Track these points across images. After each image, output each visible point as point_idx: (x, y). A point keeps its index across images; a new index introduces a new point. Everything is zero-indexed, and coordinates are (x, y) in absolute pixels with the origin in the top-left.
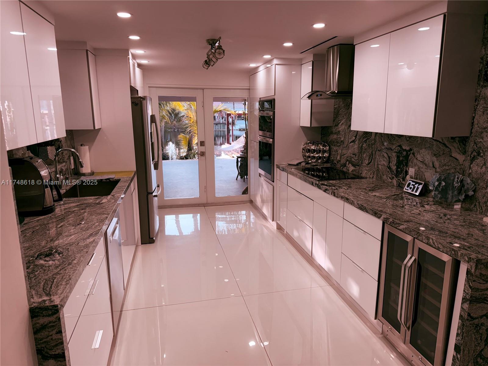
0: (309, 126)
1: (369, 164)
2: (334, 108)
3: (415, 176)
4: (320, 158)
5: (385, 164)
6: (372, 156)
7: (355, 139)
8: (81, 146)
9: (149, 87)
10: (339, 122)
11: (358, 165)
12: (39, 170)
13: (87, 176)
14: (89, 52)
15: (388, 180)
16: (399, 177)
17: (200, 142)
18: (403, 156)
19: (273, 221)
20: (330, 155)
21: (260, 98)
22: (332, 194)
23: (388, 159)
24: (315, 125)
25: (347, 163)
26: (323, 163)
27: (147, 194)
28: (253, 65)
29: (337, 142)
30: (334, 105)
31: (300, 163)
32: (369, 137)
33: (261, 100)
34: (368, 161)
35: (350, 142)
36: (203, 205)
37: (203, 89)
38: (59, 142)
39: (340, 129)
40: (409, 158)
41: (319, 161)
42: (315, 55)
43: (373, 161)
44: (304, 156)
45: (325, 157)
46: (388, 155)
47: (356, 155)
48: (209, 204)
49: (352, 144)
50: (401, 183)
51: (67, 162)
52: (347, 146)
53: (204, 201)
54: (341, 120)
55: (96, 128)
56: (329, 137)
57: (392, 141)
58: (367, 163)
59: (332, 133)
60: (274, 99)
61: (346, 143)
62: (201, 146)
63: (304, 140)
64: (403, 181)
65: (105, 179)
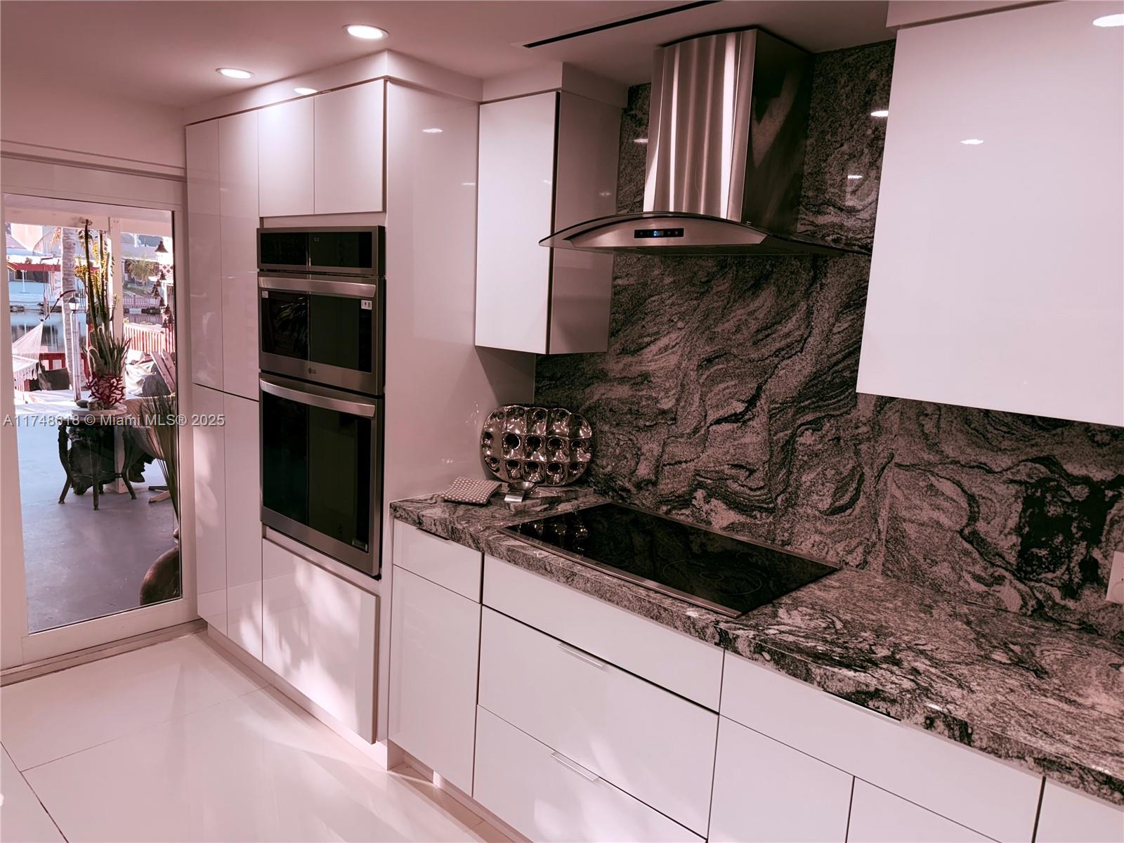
0: (543, 352)
1: (835, 511)
2: (615, 287)
5: (944, 520)
6: (854, 485)
7: (747, 409)
10: (647, 339)
11: (770, 511)
16: (1039, 581)
18: (1068, 500)
19: (374, 742)
21: (264, 219)
23: (965, 505)
25: (700, 494)
29: (638, 414)
30: (615, 279)
32: (834, 409)
34: (829, 500)
35: (710, 419)
39: (652, 367)
40: (1113, 511)
42: (570, 70)
43: (862, 501)
46: (963, 491)
47: (752, 472)
49: (726, 427)
52: (696, 430)
54: (658, 333)
56: (588, 390)
57: (989, 436)
58: (826, 504)
59: (601, 377)
60: (382, 230)
61: (688, 423)
64: (1064, 597)
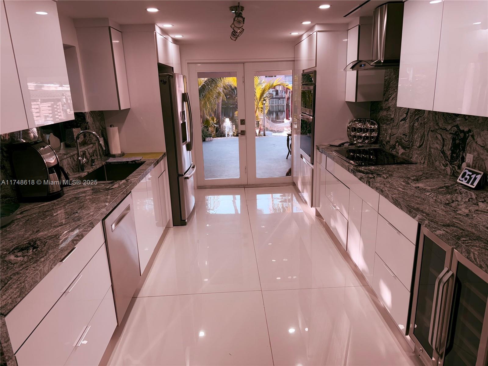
0: (354, 101)
1: (420, 146)
2: (385, 80)
3: (473, 164)
4: (367, 138)
5: (439, 147)
6: (423, 138)
7: (406, 116)
8: (111, 127)
9: (188, 63)
10: (390, 96)
11: (409, 148)
12: (41, 157)
13: (117, 157)
14: (111, 28)
15: (440, 167)
16: (454, 164)
17: (241, 120)
18: (460, 138)
19: (312, 207)
20: (379, 134)
21: (303, 70)
22: (367, 183)
23: (442, 142)
24: (361, 99)
25: (397, 144)
26: (371, 143)
27: (178, 176)
28: (295, 34)
29: (387, 120)
30: (385, 77)
31: (343, 144)
32: (421, 114)
33: (305, 72)
34: (419, 144)
35: (400, 120)
36: (242, 187)
37: (244, 63)
38: (86, 124)
39: (390, 104)
40: (468, 141)
41: (366, 141)
42: (362, 18)
43: (424, 143)
44: (349, 135)
45: (373, 137)
46: (442, 138)
47: (406, 136)
48: (249, 185)
49: (403, 122)
50: (456, 171)
51: (95, 143)
52: (397, 125)
53: (245, 182)
54: (392, 94)
55: (122, 109)
56: (379, 114)
57: (447, 119)
58: (418, 145)
59: (381, 109)
60: (315, 71)
61: (396, 121)
62: (241, 124)
63: (350, 116)
64: (458, 170)
65: (131, 161)
